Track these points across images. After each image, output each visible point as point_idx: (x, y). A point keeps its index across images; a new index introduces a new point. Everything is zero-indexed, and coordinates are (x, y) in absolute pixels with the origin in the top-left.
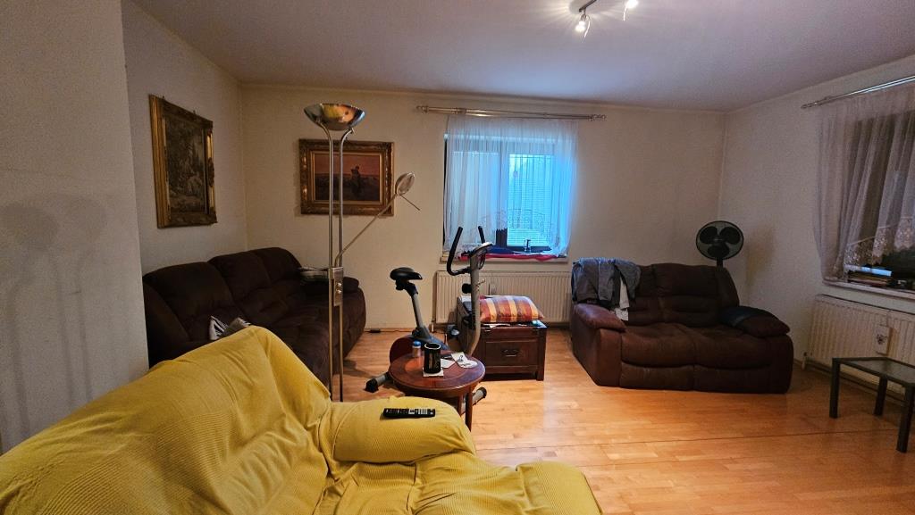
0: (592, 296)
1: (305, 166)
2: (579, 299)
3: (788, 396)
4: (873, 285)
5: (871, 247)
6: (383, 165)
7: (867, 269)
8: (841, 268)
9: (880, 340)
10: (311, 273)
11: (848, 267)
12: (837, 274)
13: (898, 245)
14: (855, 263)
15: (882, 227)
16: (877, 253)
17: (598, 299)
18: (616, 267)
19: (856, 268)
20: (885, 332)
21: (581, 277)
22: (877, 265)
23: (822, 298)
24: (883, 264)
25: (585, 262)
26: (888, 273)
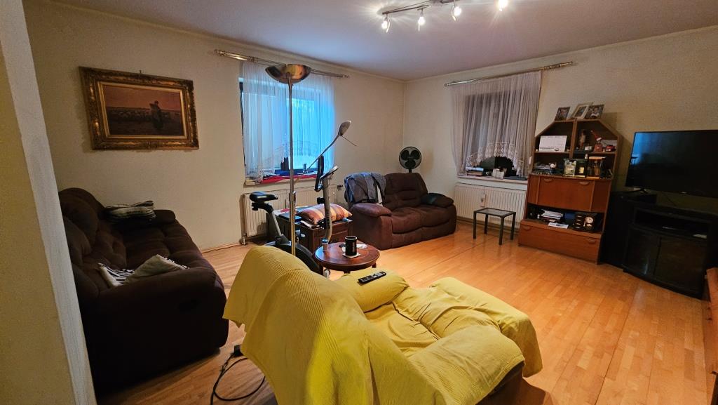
0: (365, 197)
1: (93, 98)
2: (357, 201)
3: (455, 234)
4: (477, 176)
5: (476, 157)
6: (184, 102)
7: (474, 169)
8: (465, 169)
9: (482, 201)
10: (123, 211)
11: (467, 168)
12: (464, 172)
13: (487, 156)
14: (471, 166)
15: (480, 149)
16: (479, 161)
17: (368, 199)
18: (373, 178)
19: (471, 168)
20: (484, 197)
21: (355, 187)
22: (478, 166)
23: (458, 184)
24: (480, 166)
25: (356, 176)
26: (482, 169)
